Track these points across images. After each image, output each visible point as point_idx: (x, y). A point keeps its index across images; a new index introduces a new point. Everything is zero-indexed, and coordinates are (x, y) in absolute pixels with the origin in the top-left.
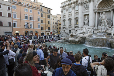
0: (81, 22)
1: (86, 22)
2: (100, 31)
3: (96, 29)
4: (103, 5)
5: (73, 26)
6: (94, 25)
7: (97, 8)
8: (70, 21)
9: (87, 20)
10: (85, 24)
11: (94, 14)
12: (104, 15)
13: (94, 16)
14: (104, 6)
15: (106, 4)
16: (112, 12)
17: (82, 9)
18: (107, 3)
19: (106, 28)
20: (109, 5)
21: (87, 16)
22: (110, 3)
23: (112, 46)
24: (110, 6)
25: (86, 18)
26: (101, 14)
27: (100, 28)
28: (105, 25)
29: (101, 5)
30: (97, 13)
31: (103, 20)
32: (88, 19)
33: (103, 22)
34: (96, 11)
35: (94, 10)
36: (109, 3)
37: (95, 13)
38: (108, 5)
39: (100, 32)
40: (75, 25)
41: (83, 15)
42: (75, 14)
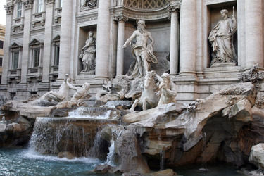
2: (121, 96)
3: (111, 88)
5: (46, 73)
7: (121, 3)
8: (37, 53)
9: (90, 50)
17: (75, 6)
27: (123, 84)
31: (136, 53)
32: (94, 44)
33: (138, 59)
35: (112, 11)
37: (116, 23)
40: (50, 67)
41: (76, 27)
42: (57, 23)
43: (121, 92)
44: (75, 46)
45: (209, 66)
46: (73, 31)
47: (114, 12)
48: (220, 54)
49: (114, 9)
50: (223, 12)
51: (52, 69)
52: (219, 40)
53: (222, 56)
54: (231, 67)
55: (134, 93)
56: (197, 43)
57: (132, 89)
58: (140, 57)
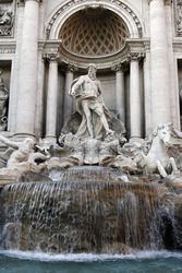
2: (81, 162)
3: (51, 150)
4: (81, 37)
11: (41, 65)
12: (93, 78)
14: (83, 43)
15: (95, 38)
16: (119, 75)
18: (98, 32)
20: (107, 43)
22: (109, 36)
24: (107, 50)
26: (70, 76)
27: (76, 145)
29: (72, 35)
30: (53, 67)
31: (85, 105)
33: (88, 114)
34: (53, 51)
35: (42, 45)
36: (106, 38)
37: (47, 62)
38: (103, 44)
43: (77, 155)
47: (44, 47)
49: (46, 43)
55: (102, 158)
56: (171, 101)
57: (91, 153)
58: (91, 110)
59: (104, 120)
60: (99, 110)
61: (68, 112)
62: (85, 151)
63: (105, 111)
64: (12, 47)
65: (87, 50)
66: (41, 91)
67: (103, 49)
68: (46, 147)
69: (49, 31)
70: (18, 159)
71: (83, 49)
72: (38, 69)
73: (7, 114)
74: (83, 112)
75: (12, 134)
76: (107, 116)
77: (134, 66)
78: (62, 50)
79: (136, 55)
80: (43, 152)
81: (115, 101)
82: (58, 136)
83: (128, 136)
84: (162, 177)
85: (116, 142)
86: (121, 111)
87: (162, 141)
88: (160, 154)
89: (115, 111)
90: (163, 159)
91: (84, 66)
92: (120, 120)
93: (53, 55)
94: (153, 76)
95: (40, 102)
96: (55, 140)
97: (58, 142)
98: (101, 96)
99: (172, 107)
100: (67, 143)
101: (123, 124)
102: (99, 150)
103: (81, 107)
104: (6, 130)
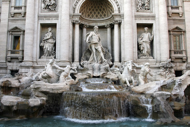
0: (33, 45)
1: (48, 47)
3: (77, 69)
4: (90, 9)
6: (71, 56)
7: (77, 12)
9: (50, 41)
10: (45, 51)
11: (71, 26)
12: (96, 33)
13: (71, 32)
14: (91, 13)
15: (97, 10)
16: (109, 30)
18: (98, 7)
19: (103, 67)
20: (103, 13)
21: (50, 29)
22: (104, 9)
23: (138, 112)
24: (103, 16)
25: (49, 35)
26: (85, 30)
28: (99, 59)
29: (86, 9)
30: (77, 27)
31: (93, 47)
32: (54, 37)
33: (94, 51)
34: (77, 19)
35: (71, 16)
36: (102, 10)
37: (74, 24)
38: (101, 13)
39: (90, 77)
41: (38, 23)
42: (13, 17)
43: (90, 72)
44: (37, 37)
45: (139, 58)
46: (36, 26)
47: (72, 17)
48: (145, 52)
49: (73, 15)
50: (146, 29)
51: (10, 52)
52: (144, 44)
53: (146, 53)
54: (151, 59)
55: (102, 73)
56: (133, 44)
57: (96, 70)
58: (96, 49)
59: (102, 54)
60: (100, 49)
61: (84, 48)
62: (93, 70)
63: (102, 49)
64: (57, 17)
65: (93, 16)
66: (71, 39)
67: (101, 16)
68: (75, 68)
69: (74, 9)
70: (64, 76)
71: (91, 16)
72: (70, 28)
73: (55, 50)
74: (92, 50)
75: (58, 60)
76: (103, 52)
77: (116, 27)
78: (81, 18)
79: (117, 21)
80: (74, 70)
81: (107, 41)
82: (80, 61)
83: (113, 61)
84: (128, 86)
85: (108, 65)
86: (110, 48)
87: (128, 69)
88: (127, 74)
89: (107, 48)
90: (129, 77)
91: (92, 24)
92: (109, 53)
93: (77, 21)
94: (125, 32)
95: (71, 45)
96: (79, 63)
97: (80, 64)
98: (100, 42)
99: (133, 47)
100: (85, 66)
101: (111, 55)
102: (100, 69)
103: (91, 47)
104: (55, 58)
